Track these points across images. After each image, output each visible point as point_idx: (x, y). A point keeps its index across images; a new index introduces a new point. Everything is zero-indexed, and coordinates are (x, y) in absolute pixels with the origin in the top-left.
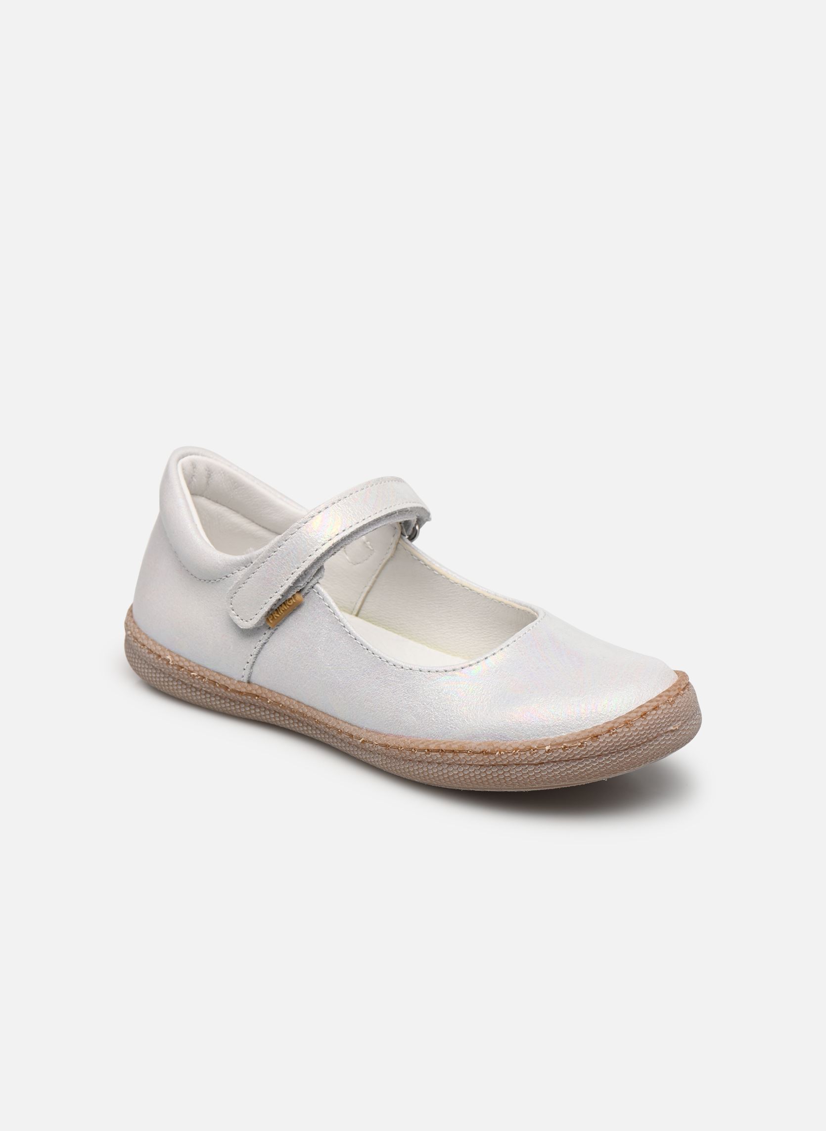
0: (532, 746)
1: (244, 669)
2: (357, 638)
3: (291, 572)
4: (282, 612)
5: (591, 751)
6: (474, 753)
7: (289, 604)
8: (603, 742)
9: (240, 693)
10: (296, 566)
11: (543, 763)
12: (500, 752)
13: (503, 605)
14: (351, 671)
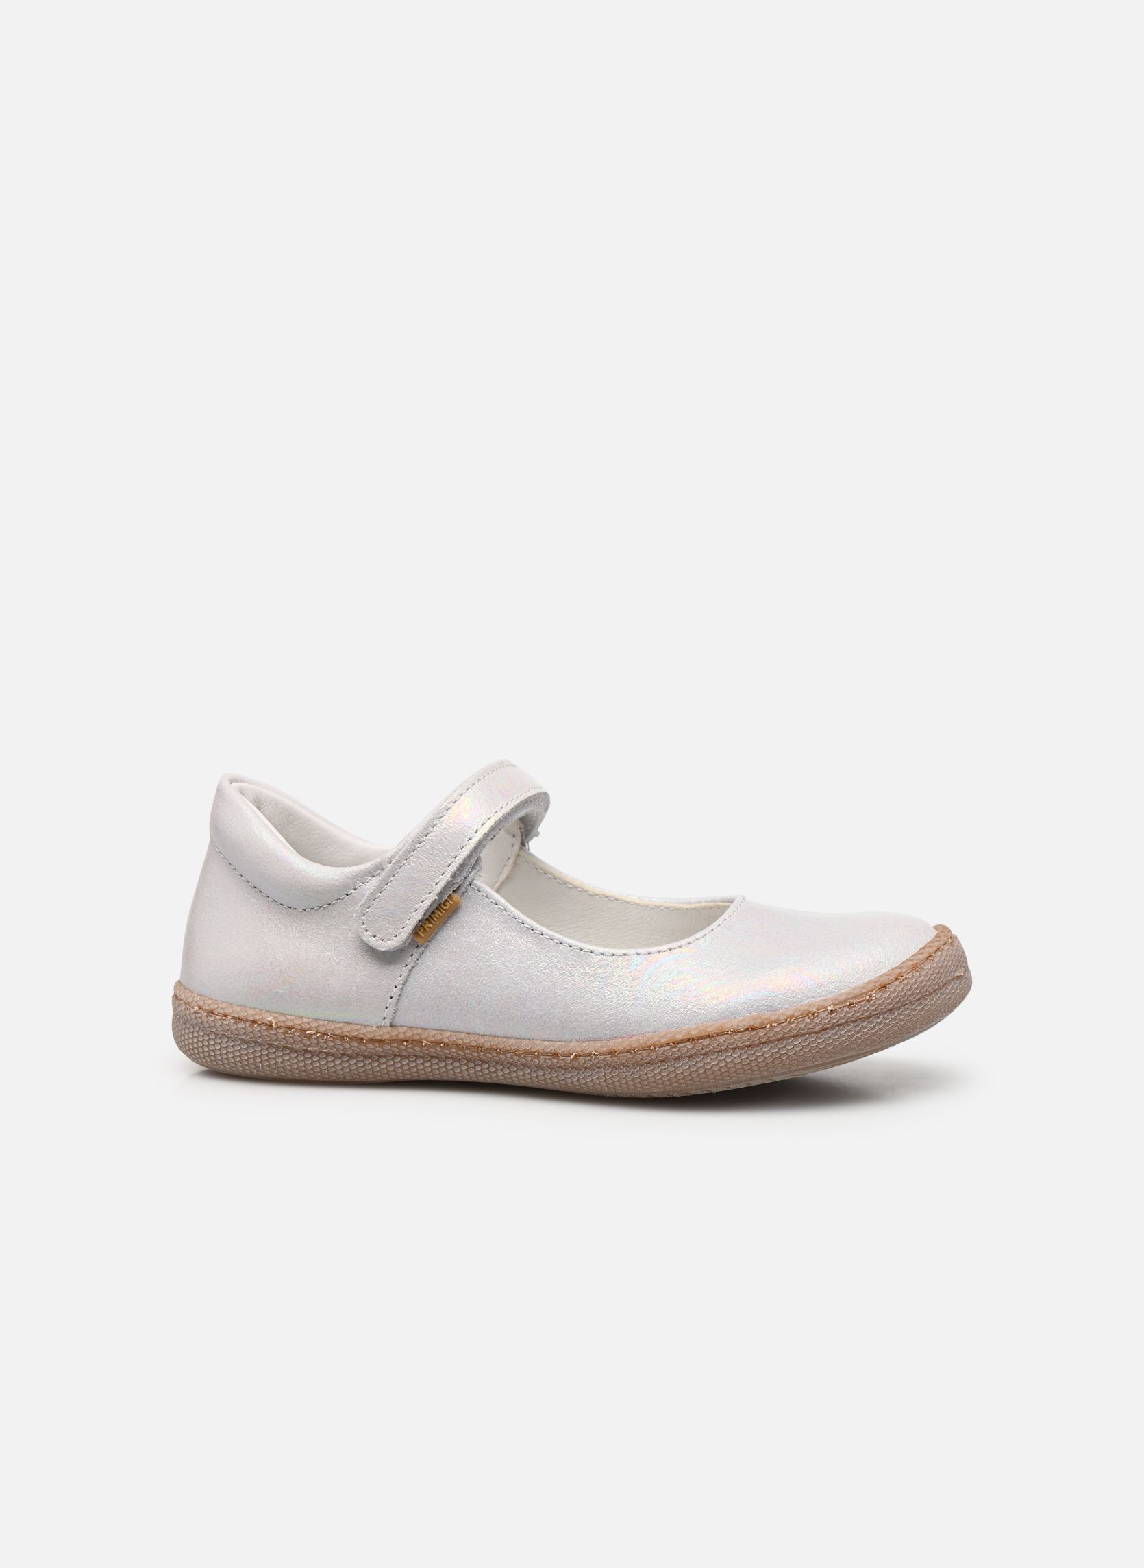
0: (811, 1010)
1: (387, 1008)
2: (543, 933)
3: (447, 864)
4: (435, 919)
5: (881, 1005)
6: (736, 1032)
7: (445, 908)
8: (894, 992)
9: (381, 1041)
10: (452, 854)
11: (826, 1029)
12: (771, 1025)
13: (663, 909)
14: (544, 973)
